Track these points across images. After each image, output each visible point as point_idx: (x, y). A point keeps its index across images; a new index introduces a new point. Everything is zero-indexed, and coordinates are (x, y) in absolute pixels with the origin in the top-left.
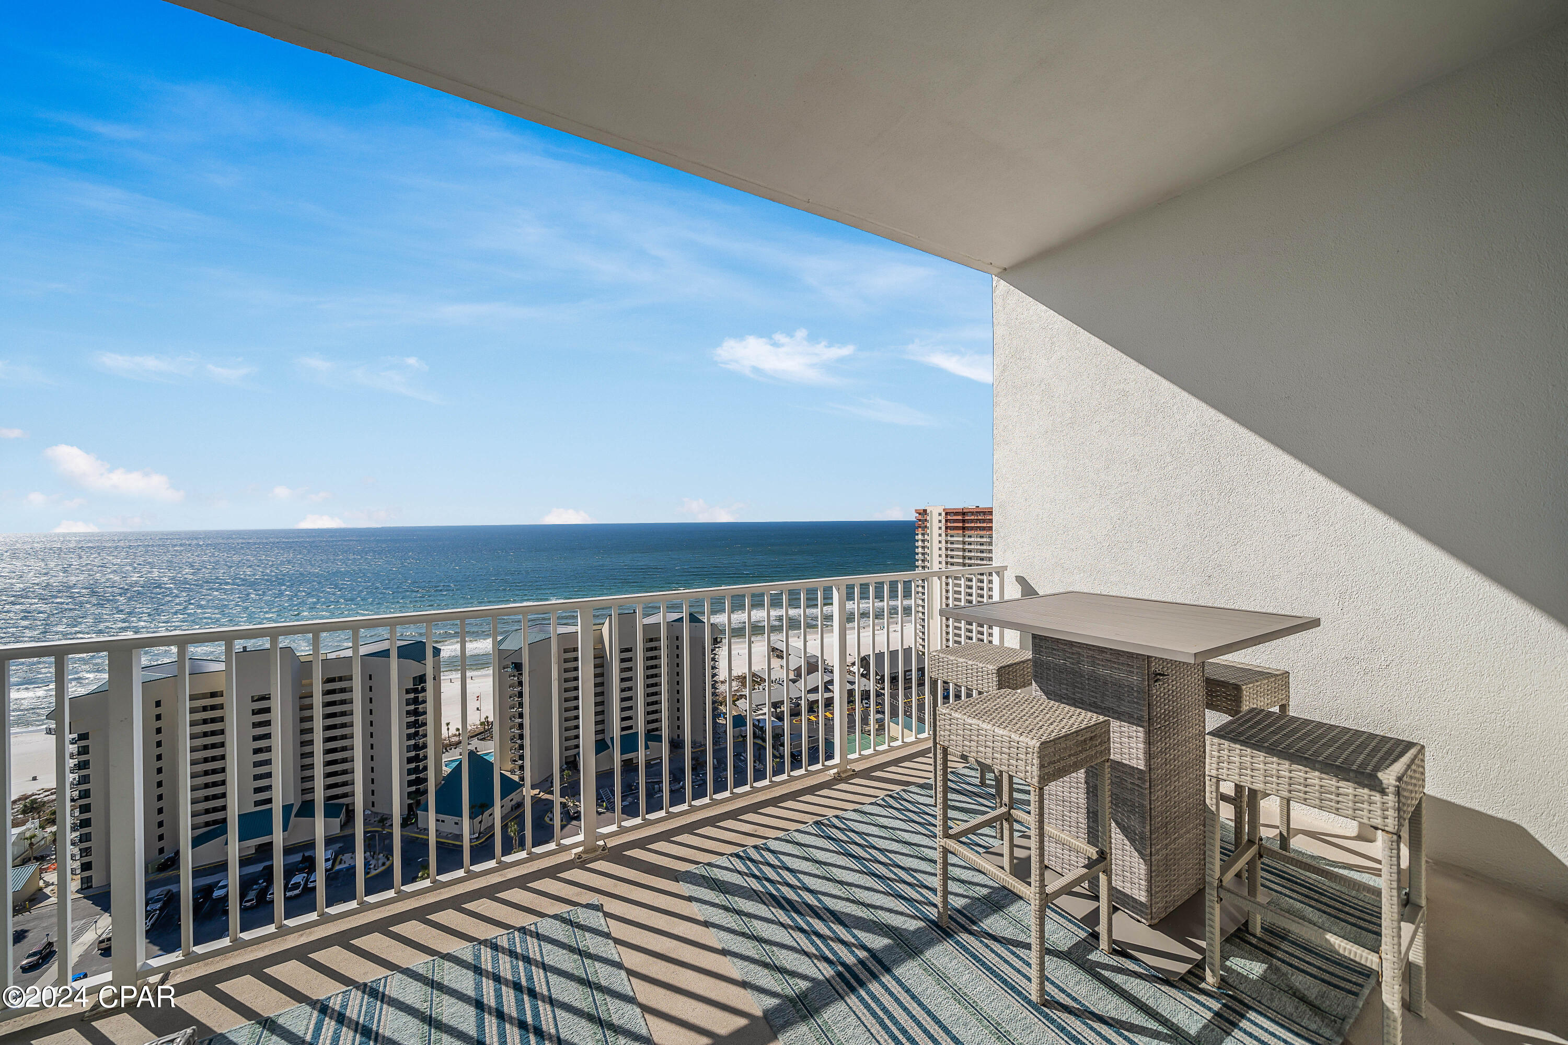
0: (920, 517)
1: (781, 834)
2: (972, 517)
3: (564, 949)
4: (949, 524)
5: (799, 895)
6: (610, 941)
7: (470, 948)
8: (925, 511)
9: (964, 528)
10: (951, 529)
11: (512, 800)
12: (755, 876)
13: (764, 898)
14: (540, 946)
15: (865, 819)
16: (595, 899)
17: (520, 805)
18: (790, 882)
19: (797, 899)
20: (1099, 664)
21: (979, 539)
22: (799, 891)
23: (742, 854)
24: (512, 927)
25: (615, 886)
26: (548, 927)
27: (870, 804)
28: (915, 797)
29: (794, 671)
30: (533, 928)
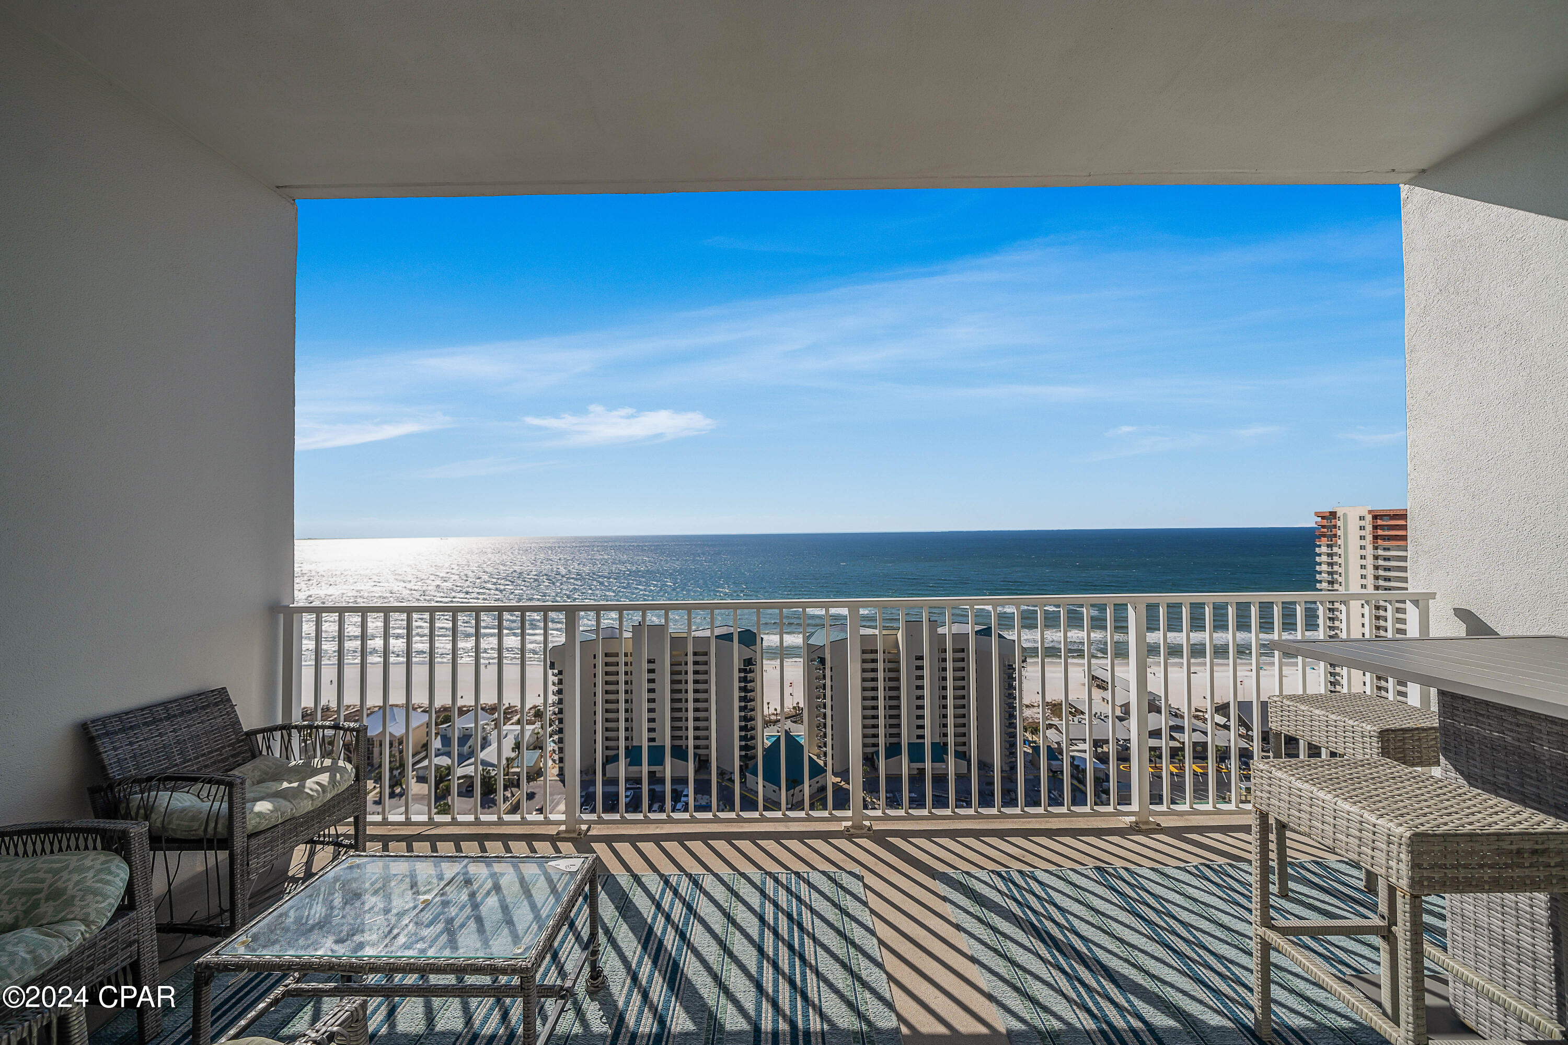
0: (1325, 522)
1: (1052, 868)
3: (828, 901)
4: (1380, 532)
5: (1065, 936)
6: (866, 909)
7: (759, 874)
8: (1333, 515)
11: (818, 782)
12: (1016, 900)
13: (1023, 925)
14: (810, 891)
15: (1166, 882)
16: (858, 870)
17: (823, 789)
18: (1057, 919)
19: (1063, 939)
22: (1066, 932)
23: (1004, 874)
24: (790, 869)
25: (876, 864)
26: (815, 878)
27: (1175, 867)
29: (1121, 706)
30: (805, 875)
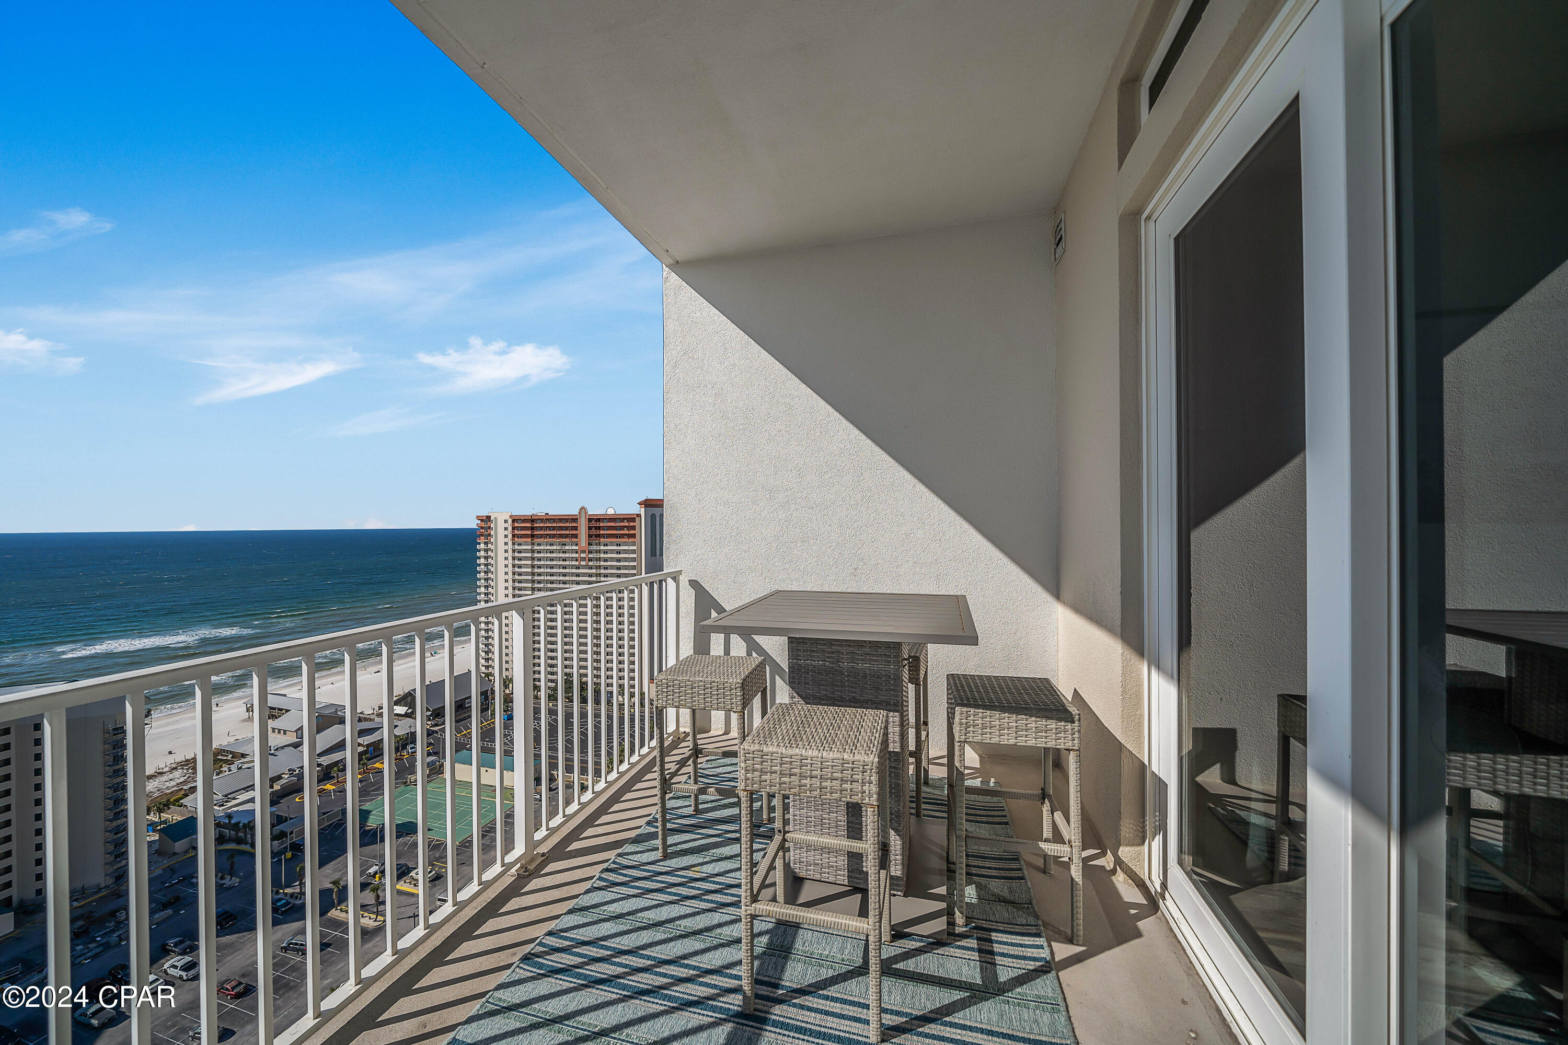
0: (482, 524)
2: (542, 525)
4: (516, 532)
8: (488, 517)
9: (532, 536)
10: (518, 537)
15: (590, 917)
20: (858, 659)
21: (549, 547)
27: (586, 892)
28: (637, 857)
